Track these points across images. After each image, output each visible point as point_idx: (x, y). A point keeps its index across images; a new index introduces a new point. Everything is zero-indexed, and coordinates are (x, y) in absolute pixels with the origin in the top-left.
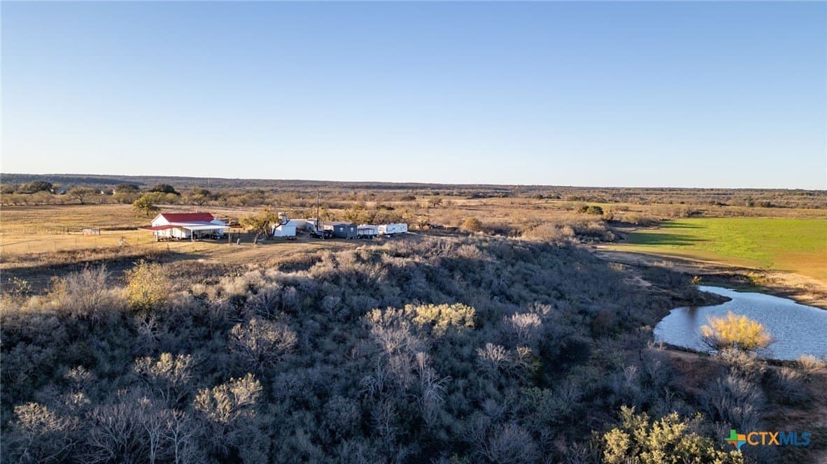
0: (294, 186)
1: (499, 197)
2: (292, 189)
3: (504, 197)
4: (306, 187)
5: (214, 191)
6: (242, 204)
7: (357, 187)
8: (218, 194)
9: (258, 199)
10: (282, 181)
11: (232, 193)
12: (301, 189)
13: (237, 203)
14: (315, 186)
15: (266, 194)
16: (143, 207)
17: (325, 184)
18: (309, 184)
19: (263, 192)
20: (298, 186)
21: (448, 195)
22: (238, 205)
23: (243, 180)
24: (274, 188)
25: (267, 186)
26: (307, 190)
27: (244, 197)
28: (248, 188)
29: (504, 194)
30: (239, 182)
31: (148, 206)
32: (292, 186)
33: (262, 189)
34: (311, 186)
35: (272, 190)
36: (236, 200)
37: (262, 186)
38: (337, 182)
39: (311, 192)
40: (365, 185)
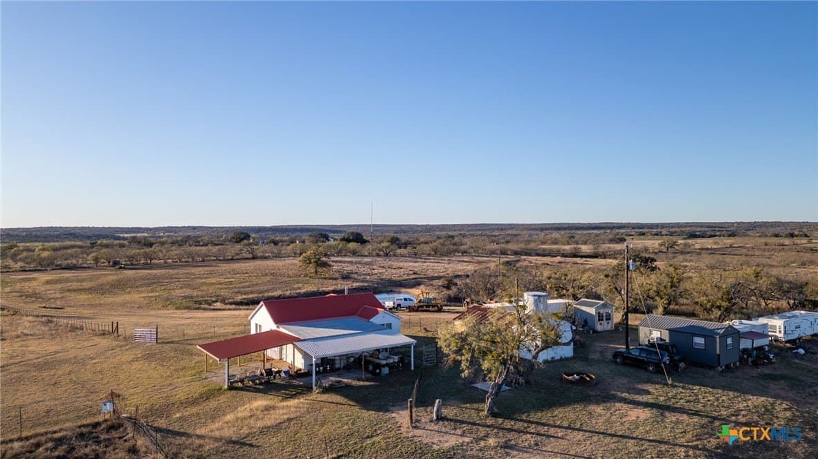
0: (482, 230)
1: (724, 236)
2: (480, 232)
3: (730, 236)
4: (493, 230)
5: (404, 238)
6: (432, 253)
7: (546, 229)
8: (408, 241)
9: (452, 247)
10: (469, 225)
11: (422, 240)
12: (488, 233)
13: (428, 252)
14: (502, 229)
15: (456, 239)
16: (310, 263)
17: (511, 227)
18: (497, 227)
19: (453, 237)
20: (484, 230)
21: (657, 235)
22: (429, 255)
23: (433, 226)
24: (462, 232)
25: (455, 231)
26: (494, 234)
27: (435, 244)
28: (438, 233)
29: (730, 233)
30: (429, 227)
31: (316, 262)
32: (479, 230)
33: (451, 233)
34: (498, 229)
35: (461, 234)
36: (427, 248)
37: (450, 231)
38: (523, 225)
39: (499, 235)
40: (554, 226)
